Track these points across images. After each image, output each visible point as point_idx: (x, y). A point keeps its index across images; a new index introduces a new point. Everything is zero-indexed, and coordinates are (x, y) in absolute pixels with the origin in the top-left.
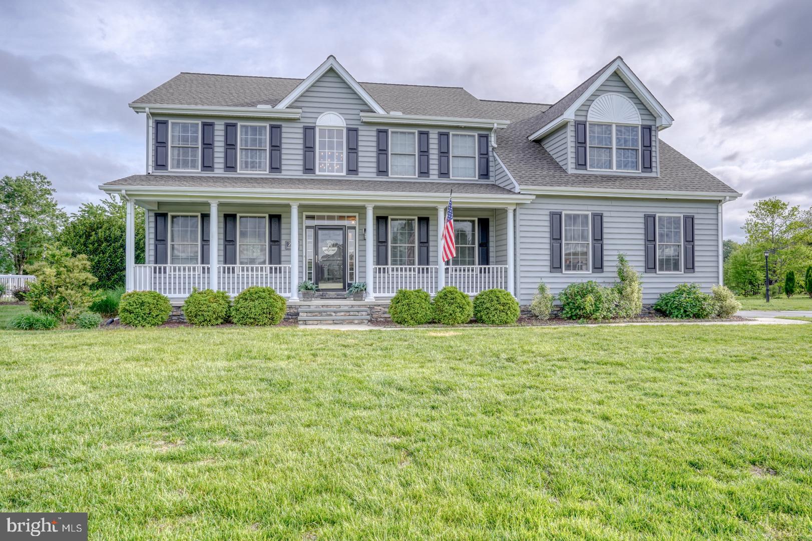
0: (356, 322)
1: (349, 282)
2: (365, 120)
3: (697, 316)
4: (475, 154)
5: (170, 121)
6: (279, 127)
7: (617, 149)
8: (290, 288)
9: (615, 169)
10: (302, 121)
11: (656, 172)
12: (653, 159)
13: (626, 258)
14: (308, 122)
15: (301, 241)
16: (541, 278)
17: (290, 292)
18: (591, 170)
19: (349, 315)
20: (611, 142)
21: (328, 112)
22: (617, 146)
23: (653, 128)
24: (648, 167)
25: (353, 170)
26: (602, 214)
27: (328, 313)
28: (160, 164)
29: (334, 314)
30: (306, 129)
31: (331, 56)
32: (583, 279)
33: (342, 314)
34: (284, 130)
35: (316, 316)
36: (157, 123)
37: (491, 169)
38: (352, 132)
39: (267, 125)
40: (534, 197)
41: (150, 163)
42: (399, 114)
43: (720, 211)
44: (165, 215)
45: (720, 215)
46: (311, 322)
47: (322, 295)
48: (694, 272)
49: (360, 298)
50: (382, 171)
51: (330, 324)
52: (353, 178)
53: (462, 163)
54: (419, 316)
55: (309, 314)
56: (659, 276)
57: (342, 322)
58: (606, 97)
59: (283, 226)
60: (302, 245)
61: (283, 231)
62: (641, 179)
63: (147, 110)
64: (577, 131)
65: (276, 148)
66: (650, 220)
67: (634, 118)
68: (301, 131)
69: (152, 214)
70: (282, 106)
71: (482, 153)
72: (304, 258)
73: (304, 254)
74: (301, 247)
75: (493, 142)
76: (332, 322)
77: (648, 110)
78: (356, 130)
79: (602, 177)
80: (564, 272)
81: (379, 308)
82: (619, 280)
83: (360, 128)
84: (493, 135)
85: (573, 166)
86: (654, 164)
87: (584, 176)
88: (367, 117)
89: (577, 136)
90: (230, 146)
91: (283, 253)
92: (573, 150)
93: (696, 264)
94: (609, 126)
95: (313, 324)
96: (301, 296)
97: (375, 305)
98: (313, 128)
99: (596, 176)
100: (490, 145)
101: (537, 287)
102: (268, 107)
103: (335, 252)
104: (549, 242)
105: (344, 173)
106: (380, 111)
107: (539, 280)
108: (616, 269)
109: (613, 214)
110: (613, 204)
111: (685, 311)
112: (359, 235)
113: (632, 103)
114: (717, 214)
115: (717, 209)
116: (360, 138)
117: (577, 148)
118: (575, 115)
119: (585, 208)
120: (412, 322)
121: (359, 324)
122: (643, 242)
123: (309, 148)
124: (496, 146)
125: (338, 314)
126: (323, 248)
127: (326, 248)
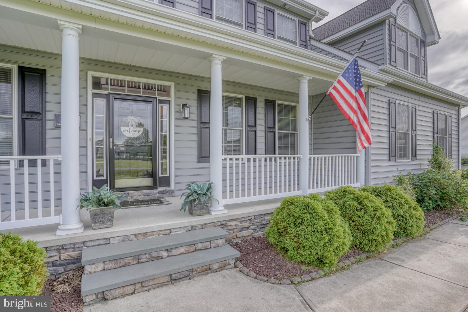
1: (160, 175)
4: (296, 39)
8: (59, 200)
9: (409, 70)
15: (83, 116)
17: (58, 212)
18: (398, 68)
26: (416, 107)
27: (154, 254)
29: (165, 254)
33: (182, 250)
48: (451, 158)
49: (204, 211)
59: (49, 89)
60: (86, 122)
61: (49, 98)
66: (436, 115)
72: (90, 143)
73: (90, 136)
74: (83, 124)
80: (397, 160)
81: (235, 223)
85: (389, 61)
86: (426, 73)
91: (50, 133)
93: (452, 152)
97: (229, 221)
103: (140, 133)
104: (388, 130)
109: (420, 108)
110: (420, 99)
112: (175, 112)
114: (458, 115)
115: (459, 111)
119: (407, 100)
121: (220, 270)
122: (432, 134)
126: (123, 129)
127: (127, 128)
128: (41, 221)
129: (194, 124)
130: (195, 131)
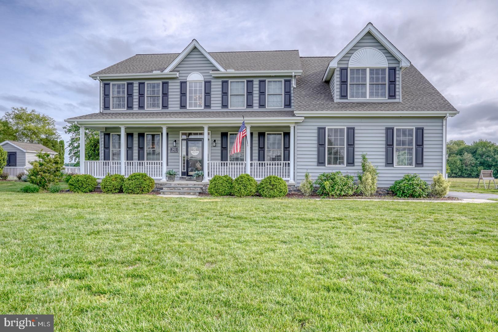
0: (192, 193)
2: (213, 75)
3: (412, 196)
4: (282, 92)
5: (111, 83)
6: (167, 83)
7: (370, 84)
8: (162, 174)
9: (368, 98)
10: (179, 78)
11: (399, 98)
12: (397, 90)
13: (367, 157)
14: (182, 79)
16: (307, 169)
17: (162, 176)
18: (350, 99)
19: (190, 190)
20: (365, 80)
21: (193, 73)
22: (370, 82)
23: (397, 69)
24: (392, 96)
25: (207, 106)
26: (354, 128)
27: (179, 188)
28: (106, 107)
29: (182, 189)
30: (181, 83)
31: (194, 39)
32: (333, 170)
33: (186, 189)
34: (170, 84)
35: (172, 190)
36: (105, 84)
37: (292, 101)
38: (208, 84)
39: (160, 82)
40: (303, 118)
41: (102, 106)
42: (232, 71)
43: (444, 124)
44: (109, 134)
45: (444, 127)
46: (167, 193)
47: (190, 179)
48: (423, 166)
49: (200, 181)
50: (225, 106)
51: (177, 194)
52: (208, 110)
53: (275, 98)
54: (220, 190)
55: (168, 189)
56: (394, 169)
57: (184, 193)
58: (362, 50)
59: (170, 139)
60: (179, 150)
61: (169, 142)
62: (387, 103)
63: (98, 78)
64: (341, 74)
65: (165, 94)
66: (389, 132)
67: (383, 62)
68: (179, 84)
69: (103, 134)
70: (167, 71)
71: (286, 91)
72: (180, 158)
73: (180, 155)
75: (294, 84)
76: (178, 193)
77: (393, 56)
78: (210, 82)
79: (358, 103)
80: (326, 166)
82: (361, 171)
83: (212, 80)
84: (293, 80)
85: (338, 97)
86: (397, 93)
87: (345, 103)
88: (215, 74)
89: (341, 78)
90: (141, 95)
92: (339, 87)
93: (424, 161)
94: (364, 70)
95: (168, 194)
96: (167, 178)
98: (186, 82)
99: (354, 103)
100: (292, 86)
101: (304, 175)
102: (159, 72)
104: (317, 146)
105: (203, 108)
106: (222, 70)
107: (305, 171)
108: (361, 164)
109: (362, 128)
110: (362, 121)
111: (403, 192)
112: (211, 144)
113: (381, 52)
114: (443, 126)
115: (443, 122)
116: (212, 87)
117: (341, 85)
118: (338, 64)
119: (342, 124)
120: (216, 194)
121: (193, 195)
122: (384, 146)
123: (183, 94)
124: (295, 86)
125: (184, 189)
126: (192, 152)
127: (193, 152)
128: (158, 178)
129: (220, 148)
130: (220, 151)
